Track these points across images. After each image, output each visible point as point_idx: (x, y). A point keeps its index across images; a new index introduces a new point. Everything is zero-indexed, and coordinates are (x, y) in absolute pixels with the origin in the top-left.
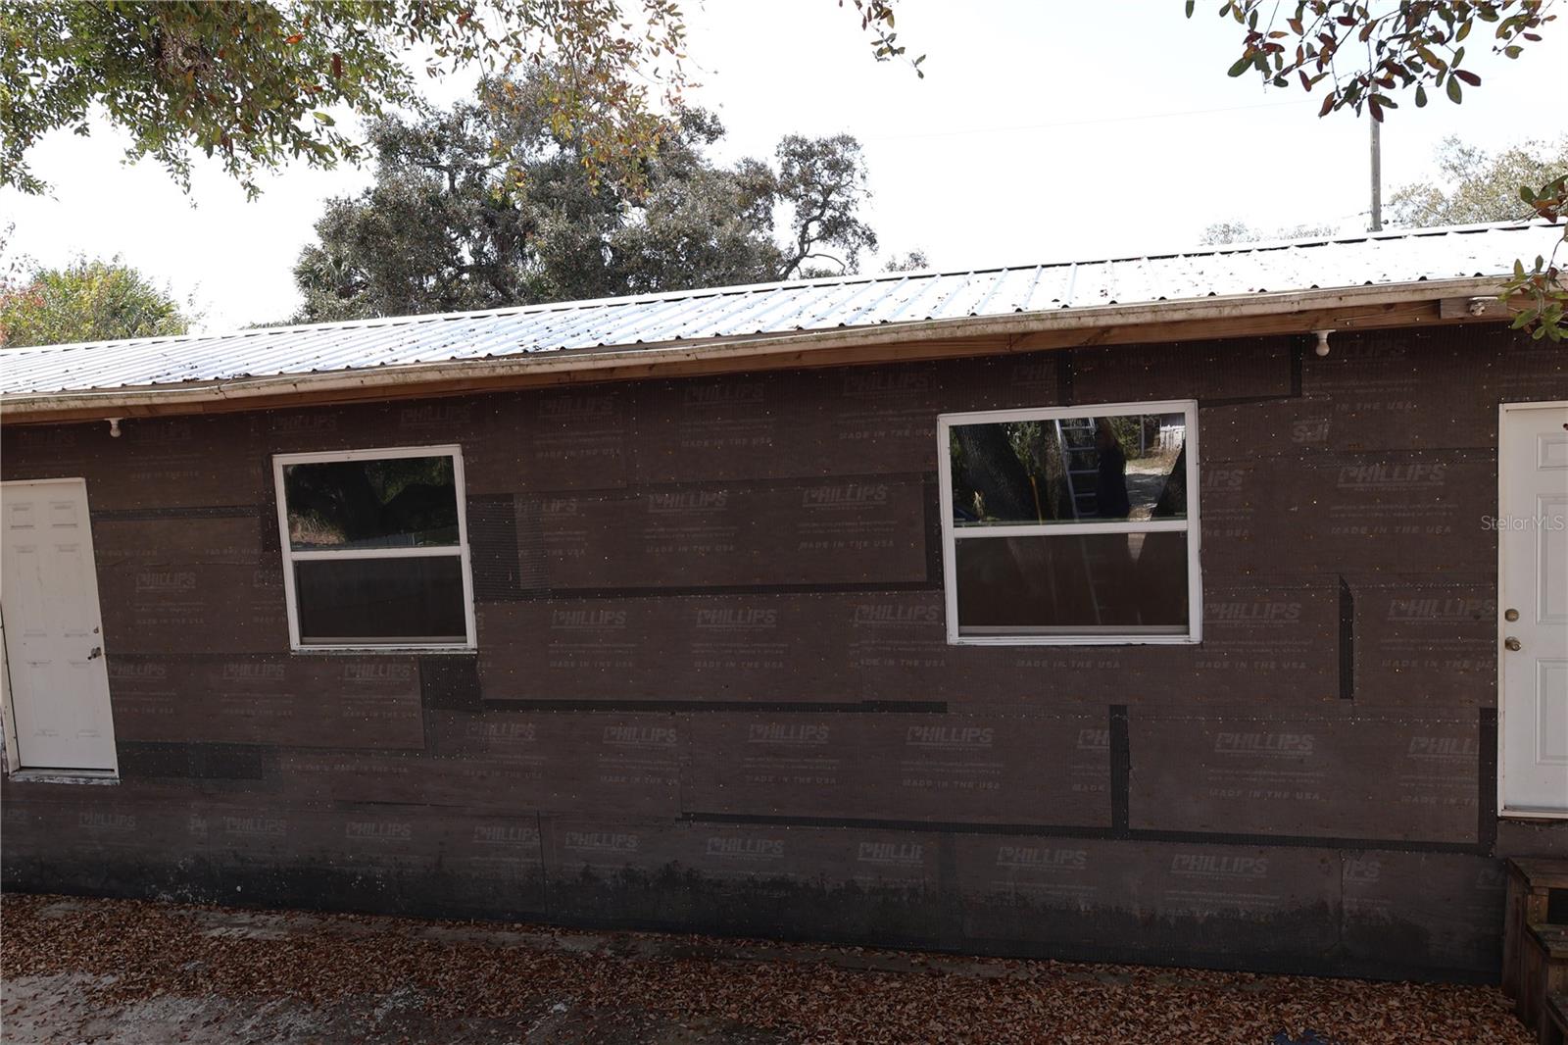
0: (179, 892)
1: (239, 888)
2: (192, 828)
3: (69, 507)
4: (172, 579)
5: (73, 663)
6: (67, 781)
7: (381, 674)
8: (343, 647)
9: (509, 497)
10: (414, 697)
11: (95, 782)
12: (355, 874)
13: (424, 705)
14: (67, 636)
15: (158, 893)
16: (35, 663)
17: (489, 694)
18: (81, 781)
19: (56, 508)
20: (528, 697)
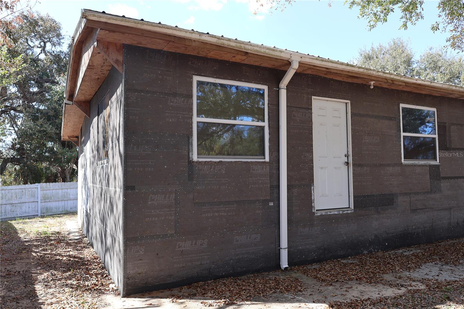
0: (370, 249)
1: (387, 244)
2: (374, 225)
3: (338, 111)
4: (373, 138)
5: (335, 168)
6: (336, 213)
7: (421, 170)
8: (413, 162)
9: (446, 123)
10: (428, 176)
11: (345, 212)
12: (415, 233)
13: (430, 179)
14: (334, 157)
15: (364, 251)
16: (322, 168)
17: (442, 175)
18: (341, 212)
19: (334, 110)
20: (448, 176)
